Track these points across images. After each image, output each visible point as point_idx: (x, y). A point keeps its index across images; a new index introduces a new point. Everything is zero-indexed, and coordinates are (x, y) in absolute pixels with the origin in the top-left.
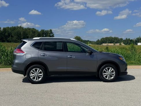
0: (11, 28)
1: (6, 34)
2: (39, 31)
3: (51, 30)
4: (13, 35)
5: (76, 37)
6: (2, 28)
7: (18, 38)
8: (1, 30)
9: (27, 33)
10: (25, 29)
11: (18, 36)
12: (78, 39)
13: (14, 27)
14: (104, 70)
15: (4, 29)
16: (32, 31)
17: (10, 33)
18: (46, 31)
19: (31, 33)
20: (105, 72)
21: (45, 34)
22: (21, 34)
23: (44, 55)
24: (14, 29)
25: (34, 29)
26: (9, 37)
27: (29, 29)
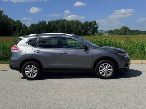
0: (55, 21)
1: (51, 28)
2: (83, 23)
3: (95, 22)
4: (57, 28)
5: (122, 27)
6: (47, 22)
7: (62, 31)
8: (46, 24)
9: (70, 26)
10: (69, 21)
11: (62, 29)
12: (125, 29)
13: (59, 20)
14: (101, 66)
15: (49, 23)
16: (76, 23)
17: (55, 26)
18: (90, 23)
19: (75, 25)
20: (101, 69)
21: (89, 26)
22: (65, 27)
23: (38, 51)
24: (58, 22)
25: (77, 21)
26: (54, 31)
27: (73, 21)
